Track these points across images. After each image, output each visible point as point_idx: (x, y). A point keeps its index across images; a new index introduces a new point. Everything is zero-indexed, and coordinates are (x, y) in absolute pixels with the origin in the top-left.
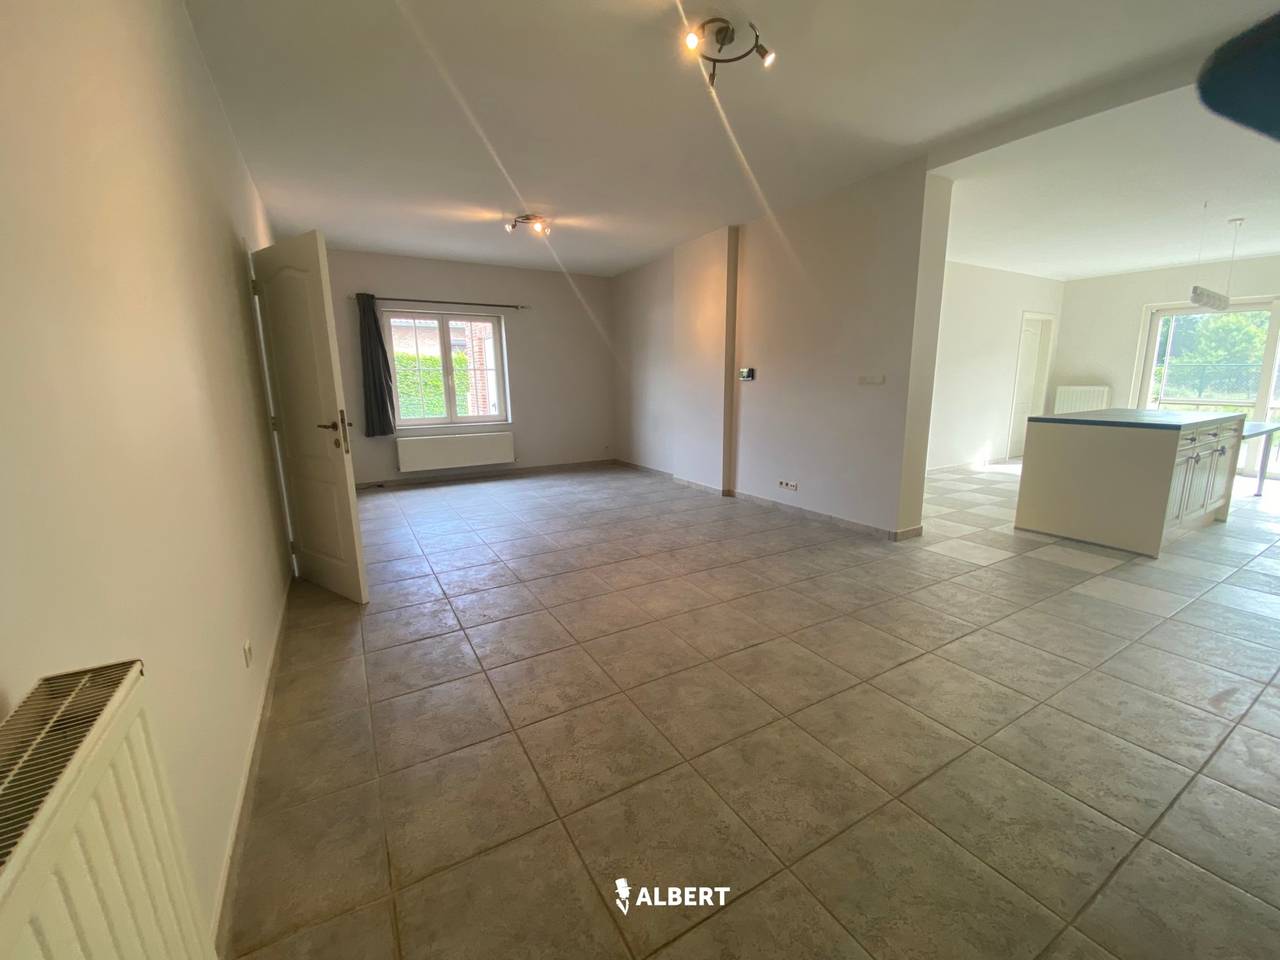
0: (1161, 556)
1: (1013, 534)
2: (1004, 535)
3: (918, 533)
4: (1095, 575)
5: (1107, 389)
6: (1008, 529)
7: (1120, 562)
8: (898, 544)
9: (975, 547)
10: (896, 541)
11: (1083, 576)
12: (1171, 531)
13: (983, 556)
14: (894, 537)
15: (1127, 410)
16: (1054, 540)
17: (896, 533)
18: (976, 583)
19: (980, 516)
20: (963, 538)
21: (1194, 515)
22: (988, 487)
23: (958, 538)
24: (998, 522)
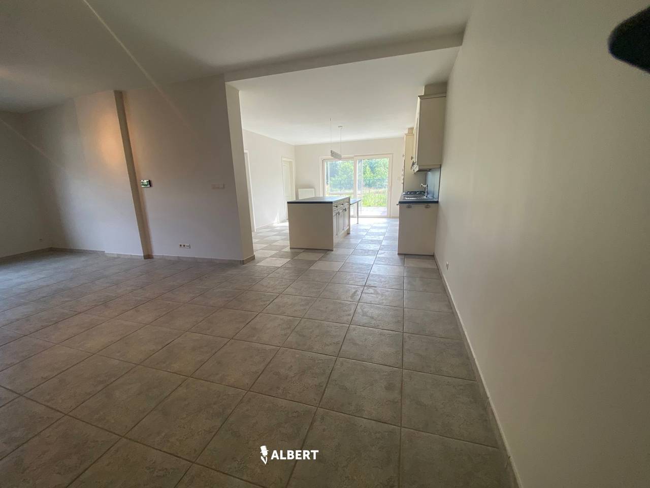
0: (334, 249)
1: (289, 251)
2: (287, 252)
3: (253, 258)
4: (316, 261)
5: (313, 189)
6: (288, 249)
7: (323, 254)
8: (244, 265)
9: (276, 260)
10: (243, 264)
11: (312, 263)
12: (336, 240)
13: (280, 262)
14: (243, 262)
15: (320, 197)
16: (303, 250)
17: (243, 261)
18: (277, 275)
19: (277, 246)
20: (271, 257)
21: (341, 234)
22: (280, 233)
23: (270, 257)
24: (284, 247)
